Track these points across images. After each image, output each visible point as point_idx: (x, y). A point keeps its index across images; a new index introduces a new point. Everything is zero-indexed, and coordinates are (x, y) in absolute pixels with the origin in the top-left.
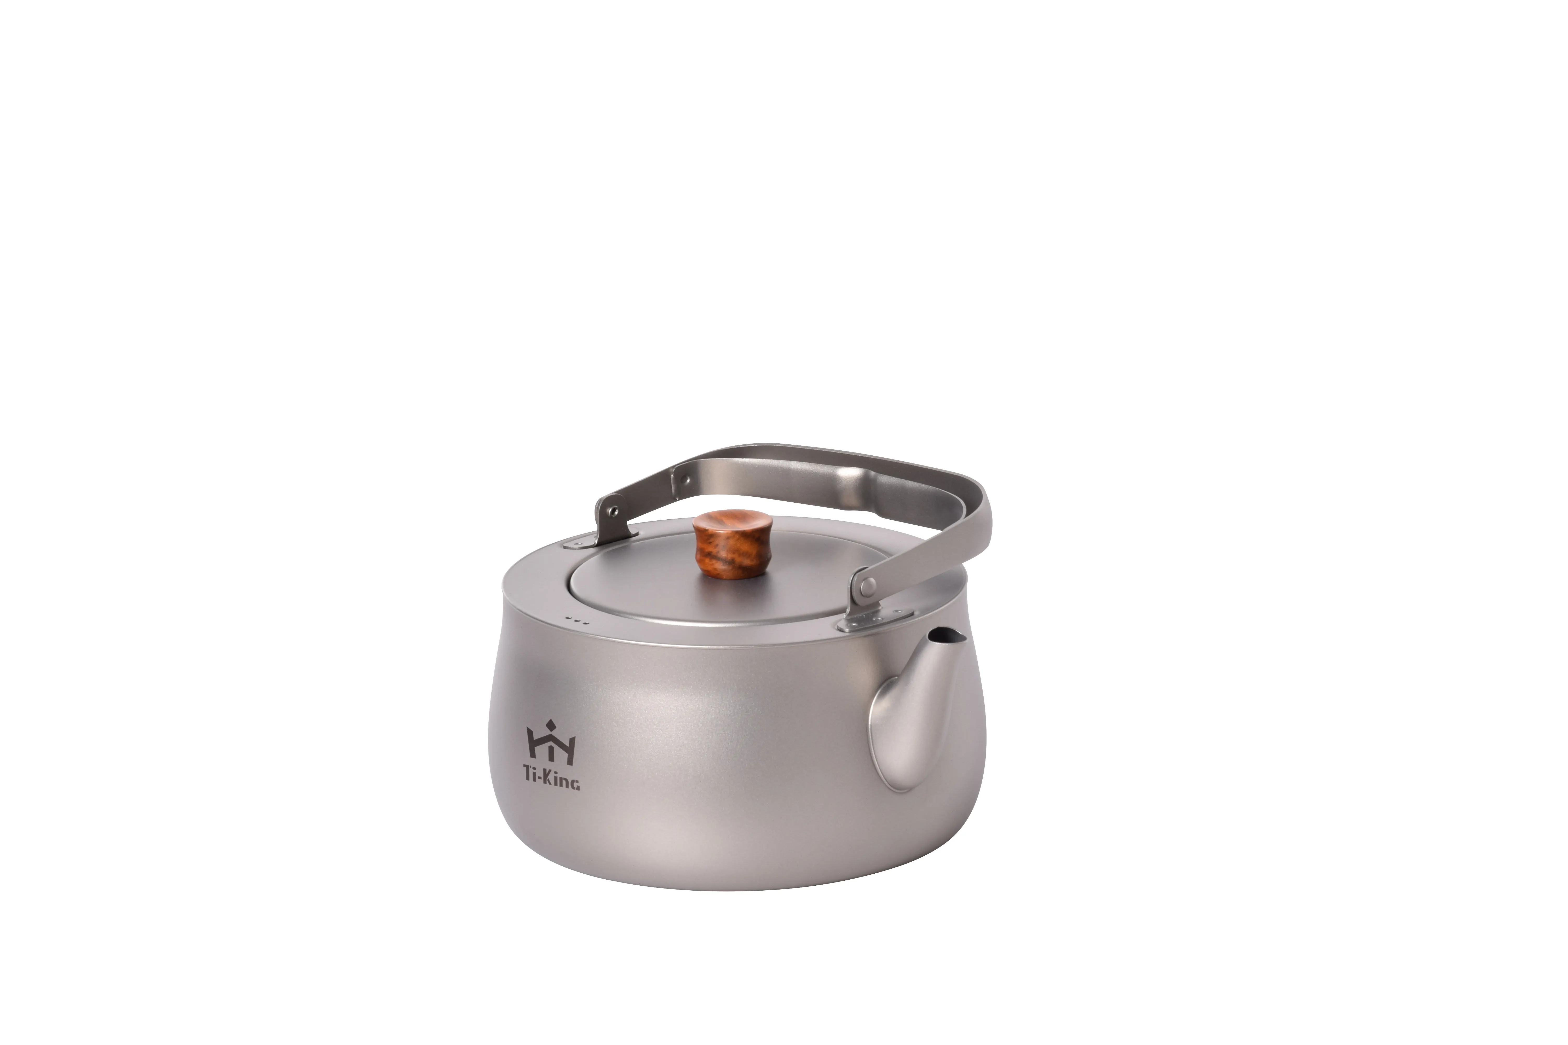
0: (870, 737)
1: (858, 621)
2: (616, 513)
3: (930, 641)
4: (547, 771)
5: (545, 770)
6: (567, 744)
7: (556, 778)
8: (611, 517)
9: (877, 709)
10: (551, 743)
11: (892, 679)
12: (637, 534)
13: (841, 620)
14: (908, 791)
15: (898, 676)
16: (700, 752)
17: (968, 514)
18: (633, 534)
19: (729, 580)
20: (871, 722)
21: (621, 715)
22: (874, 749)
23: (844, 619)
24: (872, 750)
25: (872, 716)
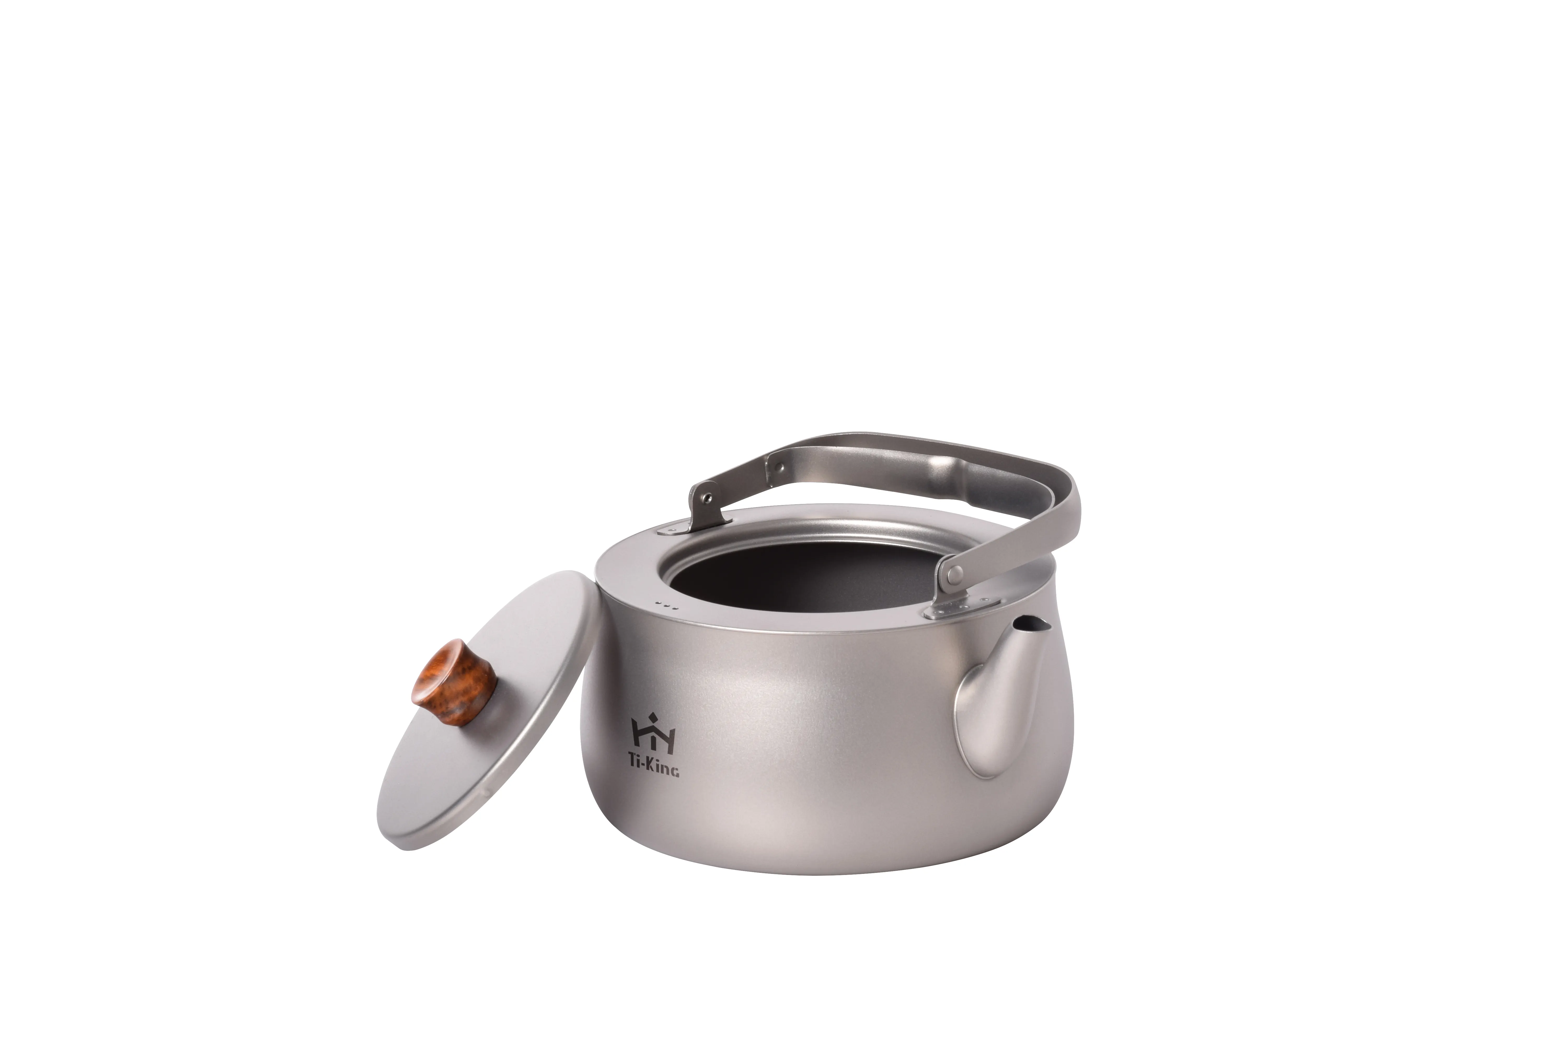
0: (956, 724)
1: (944, 608)
2: (710, 500)
3: (1015, 629)
4: (650, 759)
5: (648, 758)
6: (668, 735)
7: (658, 765)
8: (705, 504)
9: (962, 696)
10: (653, 734)
11: (979, 666)
12: (731, 521)
14: (993, 778)
15: (983, 664)
16: (786, 738)
17: (1057, 503)
18: (727, 521)
20: (957, 709)
21: (709, 700)
22: (959, 736)
23: (931, 606)
24: (958, 737)
25: (957, 702)
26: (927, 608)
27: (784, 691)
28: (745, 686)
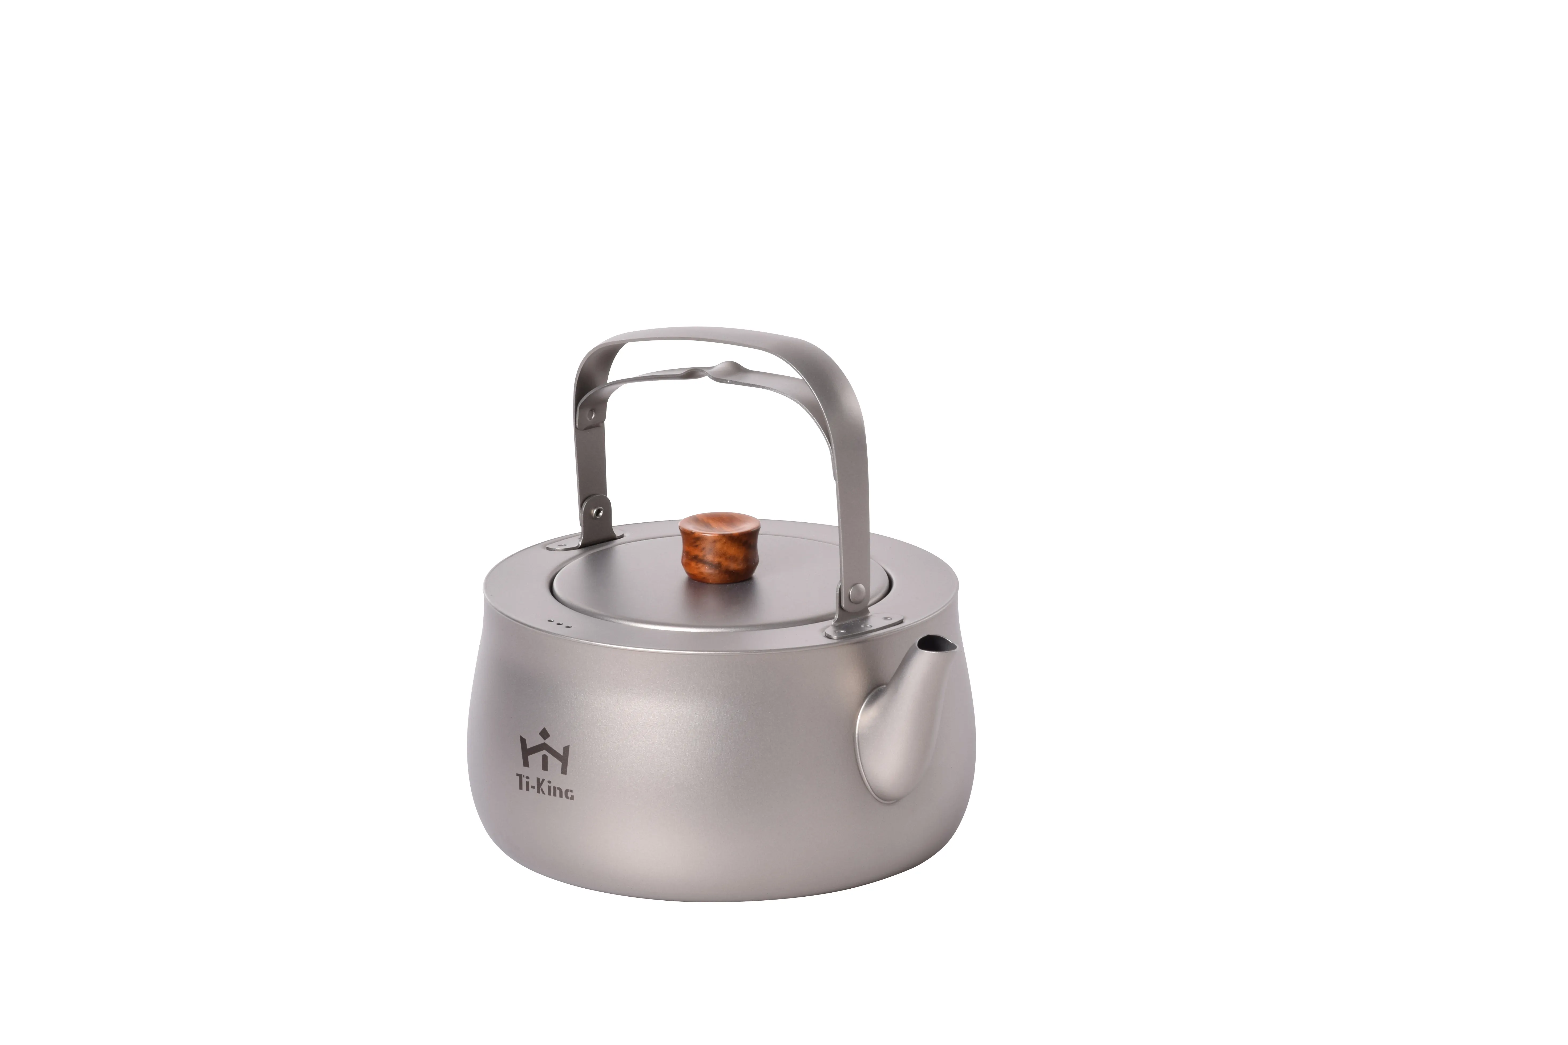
0: (857, 746)
1: (847, 627)
2: (601, 514)
3: (919, 649)
4: (541, 781)
5: (538, 779)
6: (561, 753)
7: (549, 788)
8: (595, 519)
9: (864, 718)
10: (544, 752)
11: (881, 687)
12: (622, 536)
13: (829, 626)
14: (894, 803)
15: (887, 684)
16: (683, 760)
18: (618, 536)
19: (716, 584)
20: (858, 731)
21: (604, 721)
22: (861, 759)
23: (832, 625)
24: (859, 760)
25: (859, 725)
26: (828, 627)
27: (681, 712)
28: (641, 707)
